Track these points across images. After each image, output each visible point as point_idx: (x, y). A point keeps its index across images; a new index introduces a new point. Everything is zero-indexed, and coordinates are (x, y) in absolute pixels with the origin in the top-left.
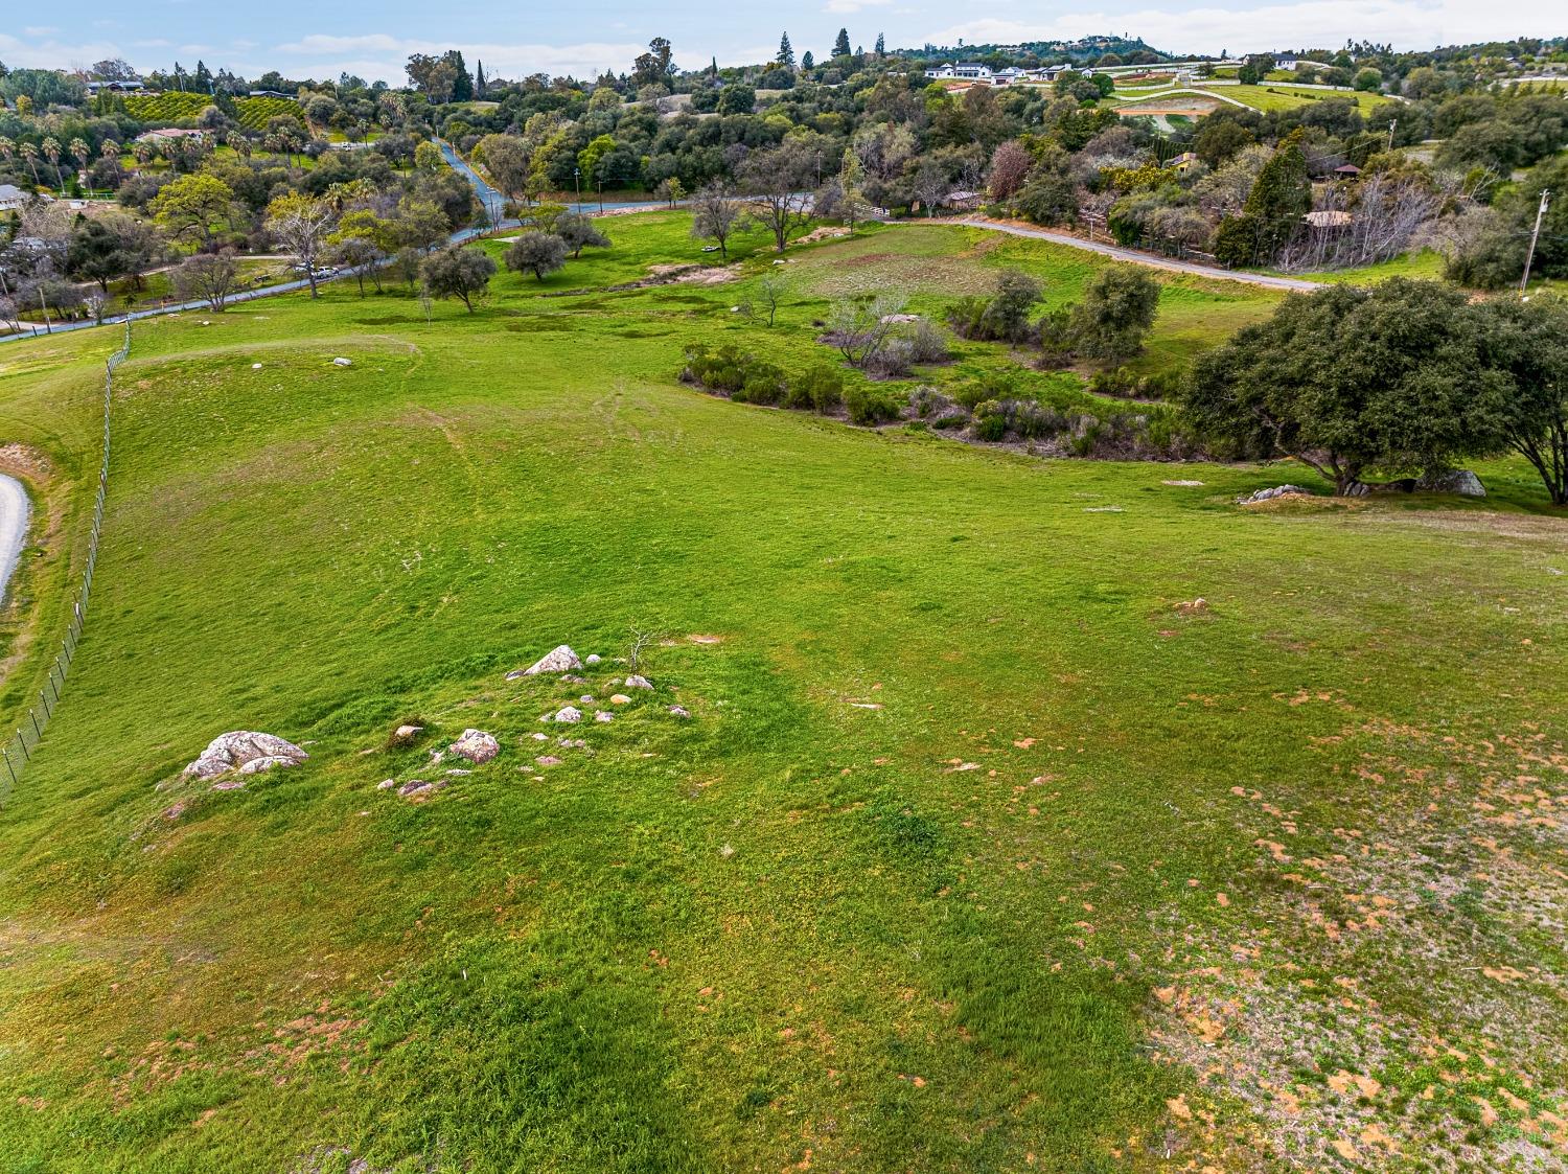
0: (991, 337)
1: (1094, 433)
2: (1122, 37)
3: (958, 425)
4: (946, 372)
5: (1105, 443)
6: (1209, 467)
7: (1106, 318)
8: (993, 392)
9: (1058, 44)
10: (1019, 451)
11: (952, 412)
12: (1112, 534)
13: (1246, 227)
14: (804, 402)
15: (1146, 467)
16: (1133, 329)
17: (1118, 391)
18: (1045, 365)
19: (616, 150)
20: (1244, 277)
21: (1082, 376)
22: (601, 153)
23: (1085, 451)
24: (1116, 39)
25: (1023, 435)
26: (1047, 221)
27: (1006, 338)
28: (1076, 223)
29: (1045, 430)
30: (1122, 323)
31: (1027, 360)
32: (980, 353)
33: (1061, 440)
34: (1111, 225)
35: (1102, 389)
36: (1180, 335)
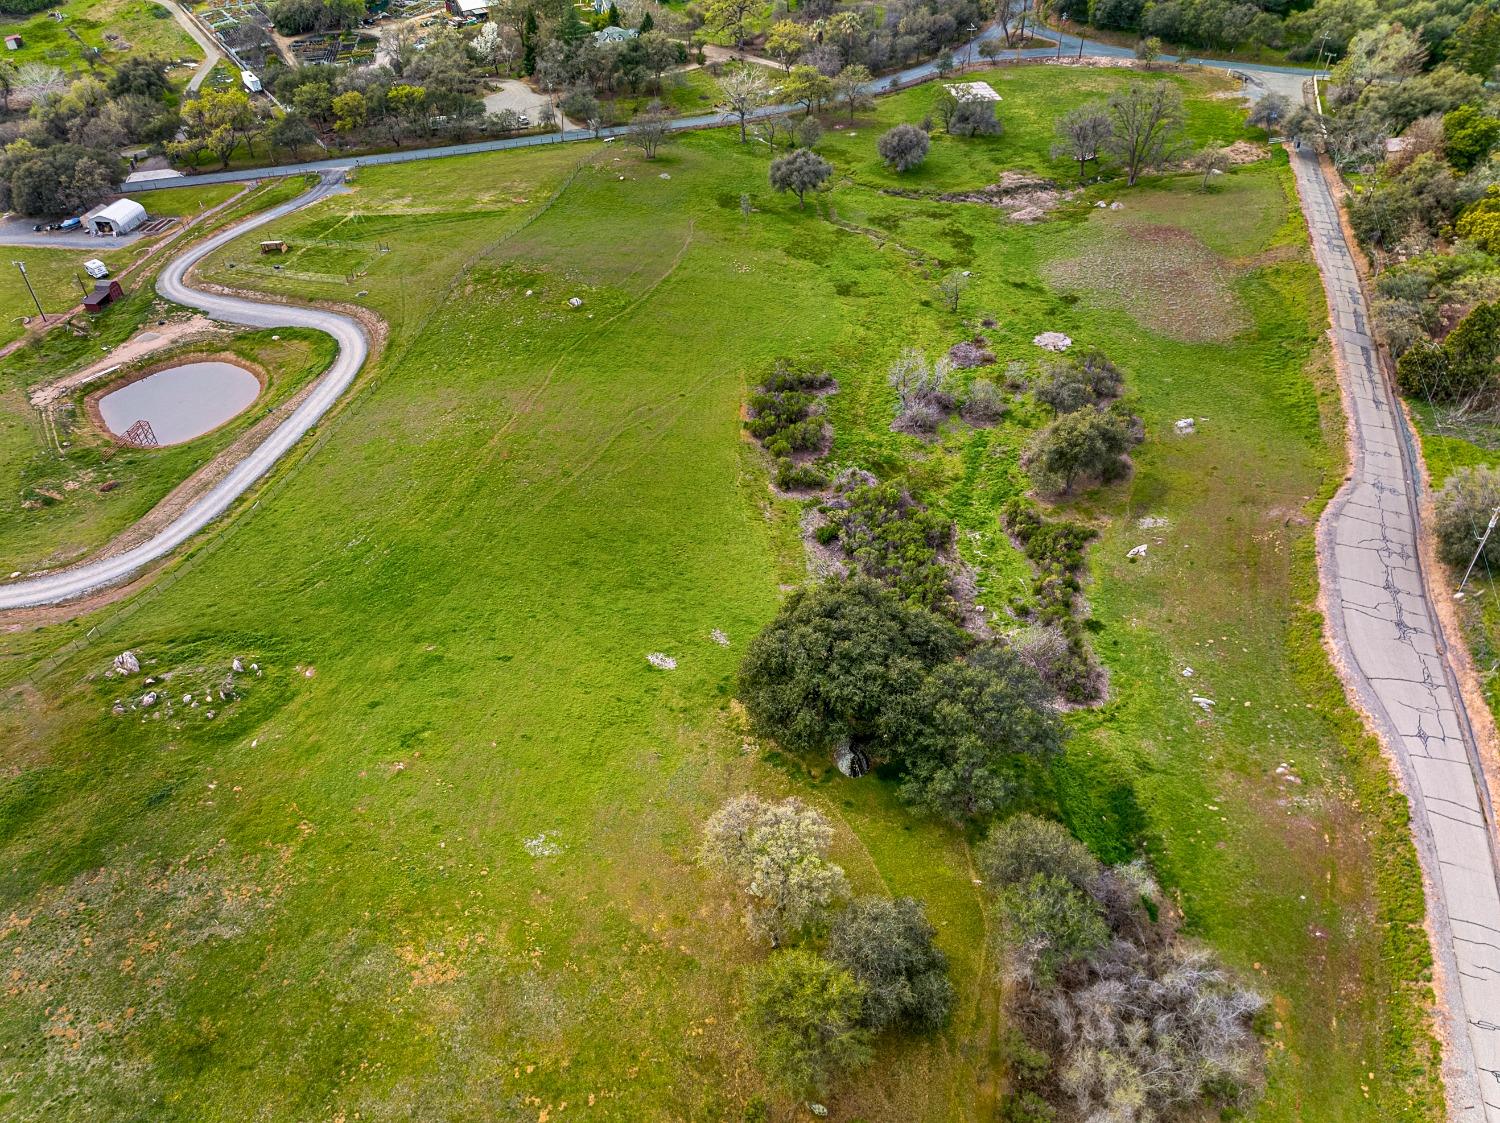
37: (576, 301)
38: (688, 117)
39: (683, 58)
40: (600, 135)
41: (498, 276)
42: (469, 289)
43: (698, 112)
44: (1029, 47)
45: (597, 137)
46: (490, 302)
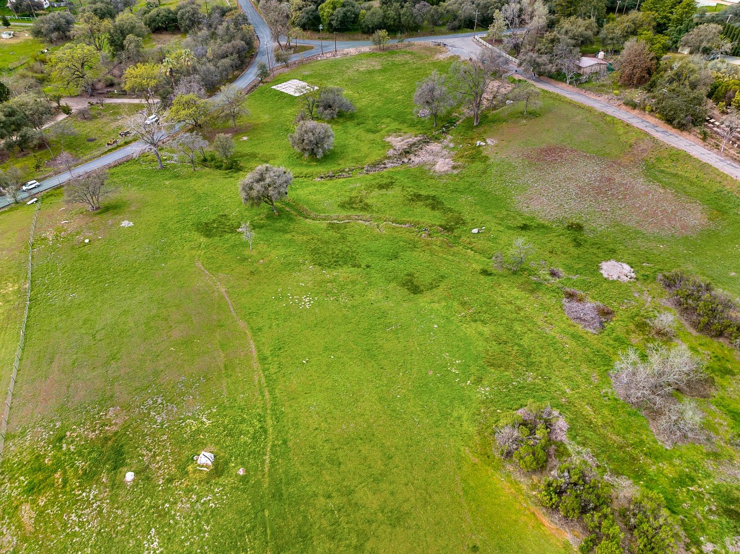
19: (344, 4)
22: (334, 8)
26: (682, 127)
28: (705, 135)
37: (205, 458)
38: (90, 159)
39: (51, 113)
40: (19, 198)
41: (58, 464)
42: (27, 513)
43: (96, 153)
44: (297, 52)
45: (17, 202)
46: (81, 525)
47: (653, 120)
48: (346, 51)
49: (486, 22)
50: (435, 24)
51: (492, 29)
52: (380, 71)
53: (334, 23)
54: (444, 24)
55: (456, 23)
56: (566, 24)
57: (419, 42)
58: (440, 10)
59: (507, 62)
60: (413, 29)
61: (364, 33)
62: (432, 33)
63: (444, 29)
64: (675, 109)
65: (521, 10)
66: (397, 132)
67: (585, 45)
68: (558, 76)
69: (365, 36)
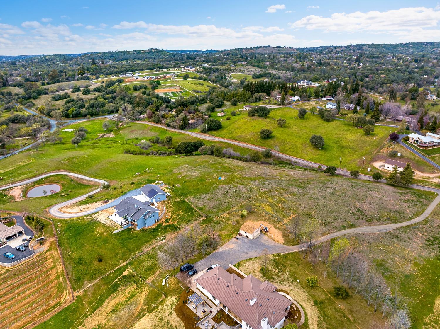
0: (155, 143)
1: (169, 153)
2: (158, 48)
3: (157, 154)
4: (152, 148)
5: (170, 154)
6: (178, 155)
7: (168, 141)
8: (159, 151)
9: (142, 50)
10: (163, 156)
11: (155, 153)
12: (171, 161)
13: (182, 125)
14: (141, 154)
15: (174, 156)
16: (170, 142)
17: (170, 148)
18: (163, 146)
19: (76, 110)
20: (182, 132)
21: (166, 147)
22: (73, 111)
23: (168, 155)
24: (157, 49)
25: (163, 154)
26: (157, 123)
27: (157, 143)
28: (161, 124)
29: (164, 154)
30: (169, 142)
31: (160, 145)
32: (155, 145)
33: (166, 154)
34: (166, 124)
35: (169, 148)
36: (176, 141)
42: (67, 162)
47: (153, 123)
48: (79, 122)
49: (117, 111)
50: (103, 113)
51: (119, 112)
52: (91, 124)
53: (74, 115)
54: (106, 113)
55: (109, 112)
56: (136, 109)
57: (99, 118)
58: (104, 109)
59: (123, 118)
60: (97, 115)
61: (83, 117)
62: (103, 115)
63: (106, 114)
64: (155, 120)
65: (125, 107)
66: (100, 133)
67: (141, 113)
68: (136, 120)
69: (83, 118)
